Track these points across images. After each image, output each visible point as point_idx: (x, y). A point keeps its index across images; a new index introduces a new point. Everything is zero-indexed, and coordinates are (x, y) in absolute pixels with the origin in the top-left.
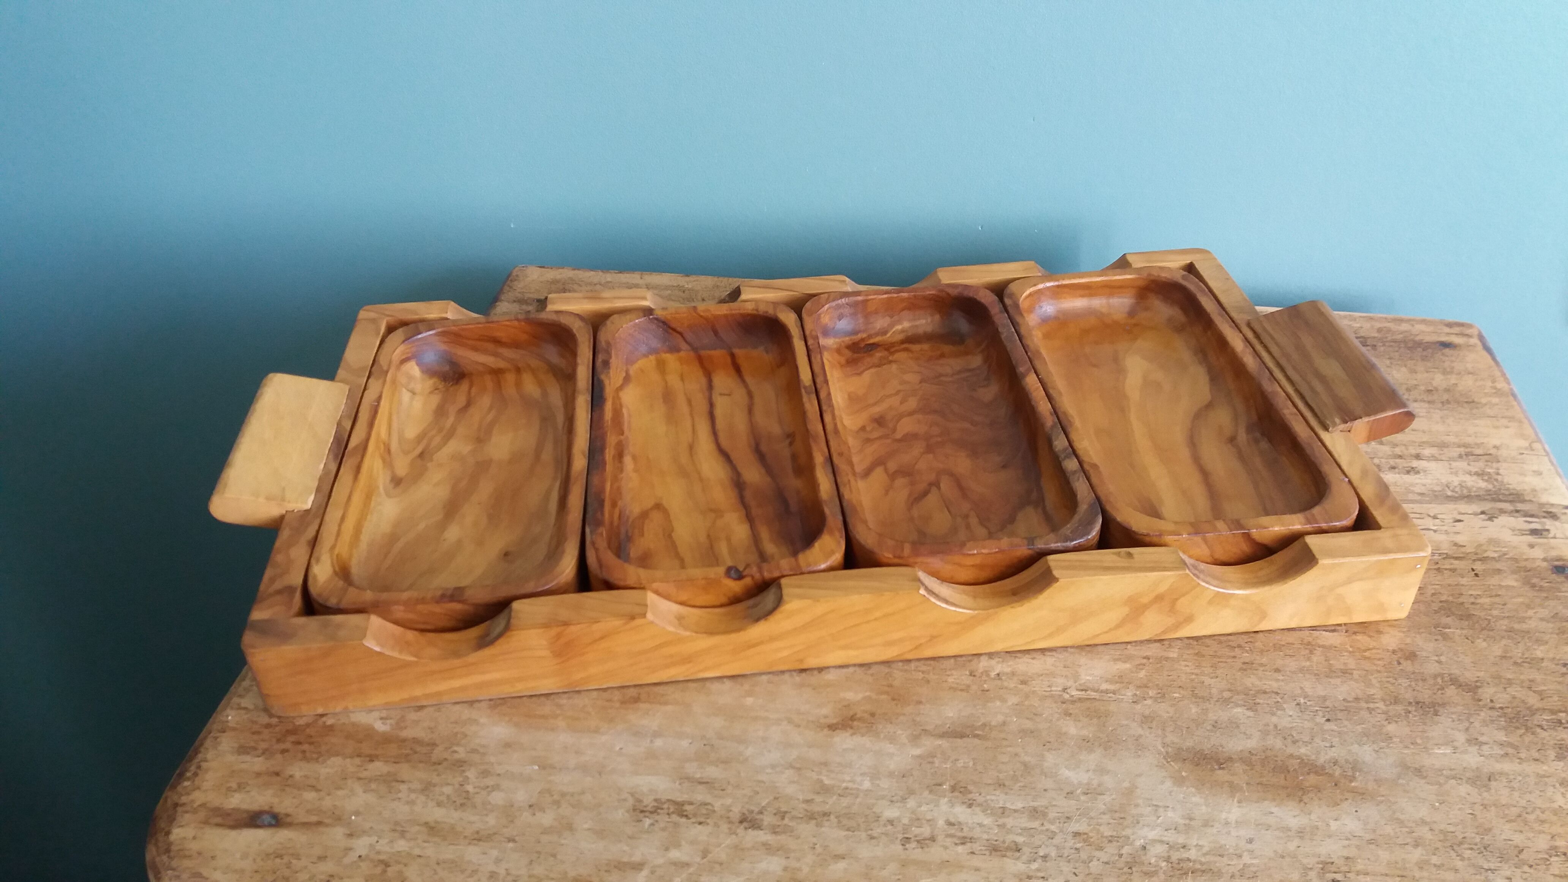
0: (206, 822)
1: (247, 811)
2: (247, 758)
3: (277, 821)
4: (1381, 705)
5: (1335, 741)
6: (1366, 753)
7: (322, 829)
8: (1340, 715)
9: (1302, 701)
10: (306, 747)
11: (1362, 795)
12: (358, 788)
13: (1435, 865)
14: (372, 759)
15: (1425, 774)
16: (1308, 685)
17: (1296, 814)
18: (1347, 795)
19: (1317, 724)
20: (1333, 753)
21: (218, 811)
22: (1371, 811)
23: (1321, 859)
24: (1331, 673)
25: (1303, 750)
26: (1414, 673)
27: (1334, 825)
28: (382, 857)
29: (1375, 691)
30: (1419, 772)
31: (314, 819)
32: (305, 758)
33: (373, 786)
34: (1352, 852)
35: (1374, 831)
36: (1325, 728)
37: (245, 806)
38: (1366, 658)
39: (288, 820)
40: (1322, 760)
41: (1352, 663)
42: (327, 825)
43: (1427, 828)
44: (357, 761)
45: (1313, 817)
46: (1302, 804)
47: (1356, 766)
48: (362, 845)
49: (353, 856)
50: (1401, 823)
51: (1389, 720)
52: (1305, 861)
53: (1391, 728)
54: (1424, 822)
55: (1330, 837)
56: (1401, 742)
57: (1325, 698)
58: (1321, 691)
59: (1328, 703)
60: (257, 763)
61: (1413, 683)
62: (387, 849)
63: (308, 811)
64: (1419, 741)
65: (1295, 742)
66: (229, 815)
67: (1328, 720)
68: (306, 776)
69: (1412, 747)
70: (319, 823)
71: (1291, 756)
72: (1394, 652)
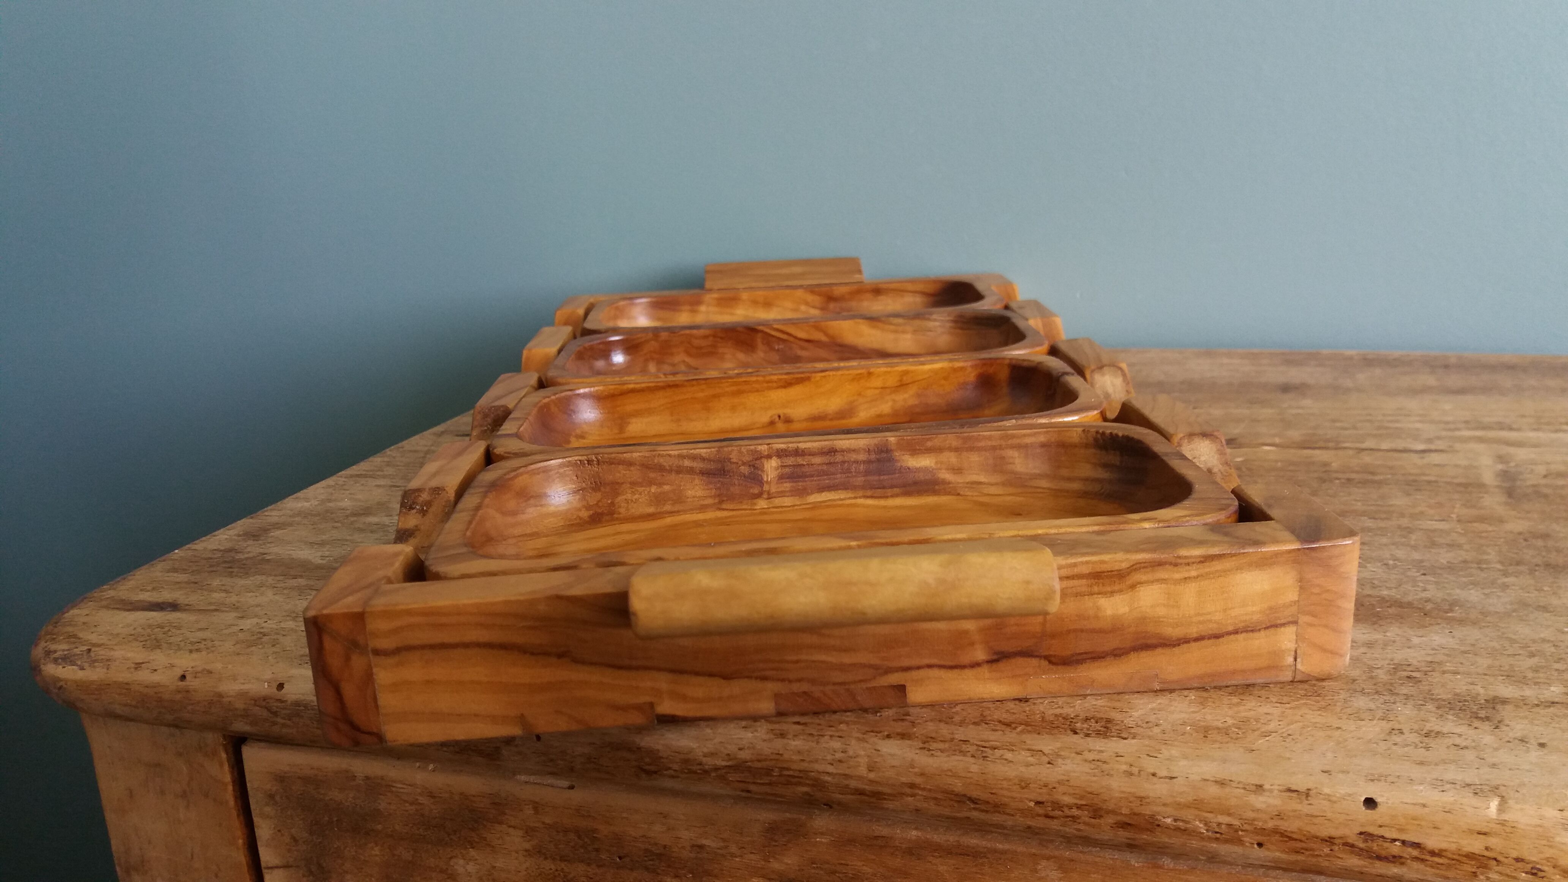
0: (107, 607)
1: (150, 602)
2: (175, 575)
3: (174, 607)
4: (1499, 566)
5: (1429, 587)
6: (1473, 595)
7: (215, 613)
8: (1439, 571)
9: (1391, 562)
10: (236, 570)
11: (1461, 622)
12: (270, 594)
13: (1557, 670)
14: (295, 577)
15: (1552, 609)
16: (1400, 553)
17: (1364, 632)
18: (1439, 621)
19: (1408, 577)
20: (1424, 595)
21: (122, 601)
22: (1473, 634)
23: (1396, 662)
24: (1434, 544)
25: (1385, 593)
26: (1545, 547)
27: (1416, 640)
28: (262, 630)
29: (1492, 555)
30: (1545, 609)
31: (213, 607)
32: (231, 575)
33: (285, 591)
34: (1440, 658)
35: (1473, 645)
36: (1418, 579)
37: (150, 599)
38: (1481, 537)
39: (187, 607)
40: (1410, 598)
41: (1462, 540)
42: (223, 611)
43: (1551, 644)
44: (281, 578)
45: (1388, 634)
46: (1376, 626)
47: (1454, 604)
48: (247, 624)
49: (235, 629)
50: (1512, 641)
51: (1506, 574)
52: (1370, 663)
53: (1510, 580)
54: (1544, 640)
55: (1409, 648)
56: (1522, 589)
57: (1422, 561)
58: (1416, 556)
59: (1424, 564)
60: (182, 577)
61: (1544, 554)
62: (274, 626)
63: (210, 604)
64: (1545, 589)
65: (1374, 587)
66: (131, 603)
67: (1424, 574)
68: (223, 585)
69: (1537, 592)
70: (216, 610)
71: (1369, 596)
72: (1520, 533)
